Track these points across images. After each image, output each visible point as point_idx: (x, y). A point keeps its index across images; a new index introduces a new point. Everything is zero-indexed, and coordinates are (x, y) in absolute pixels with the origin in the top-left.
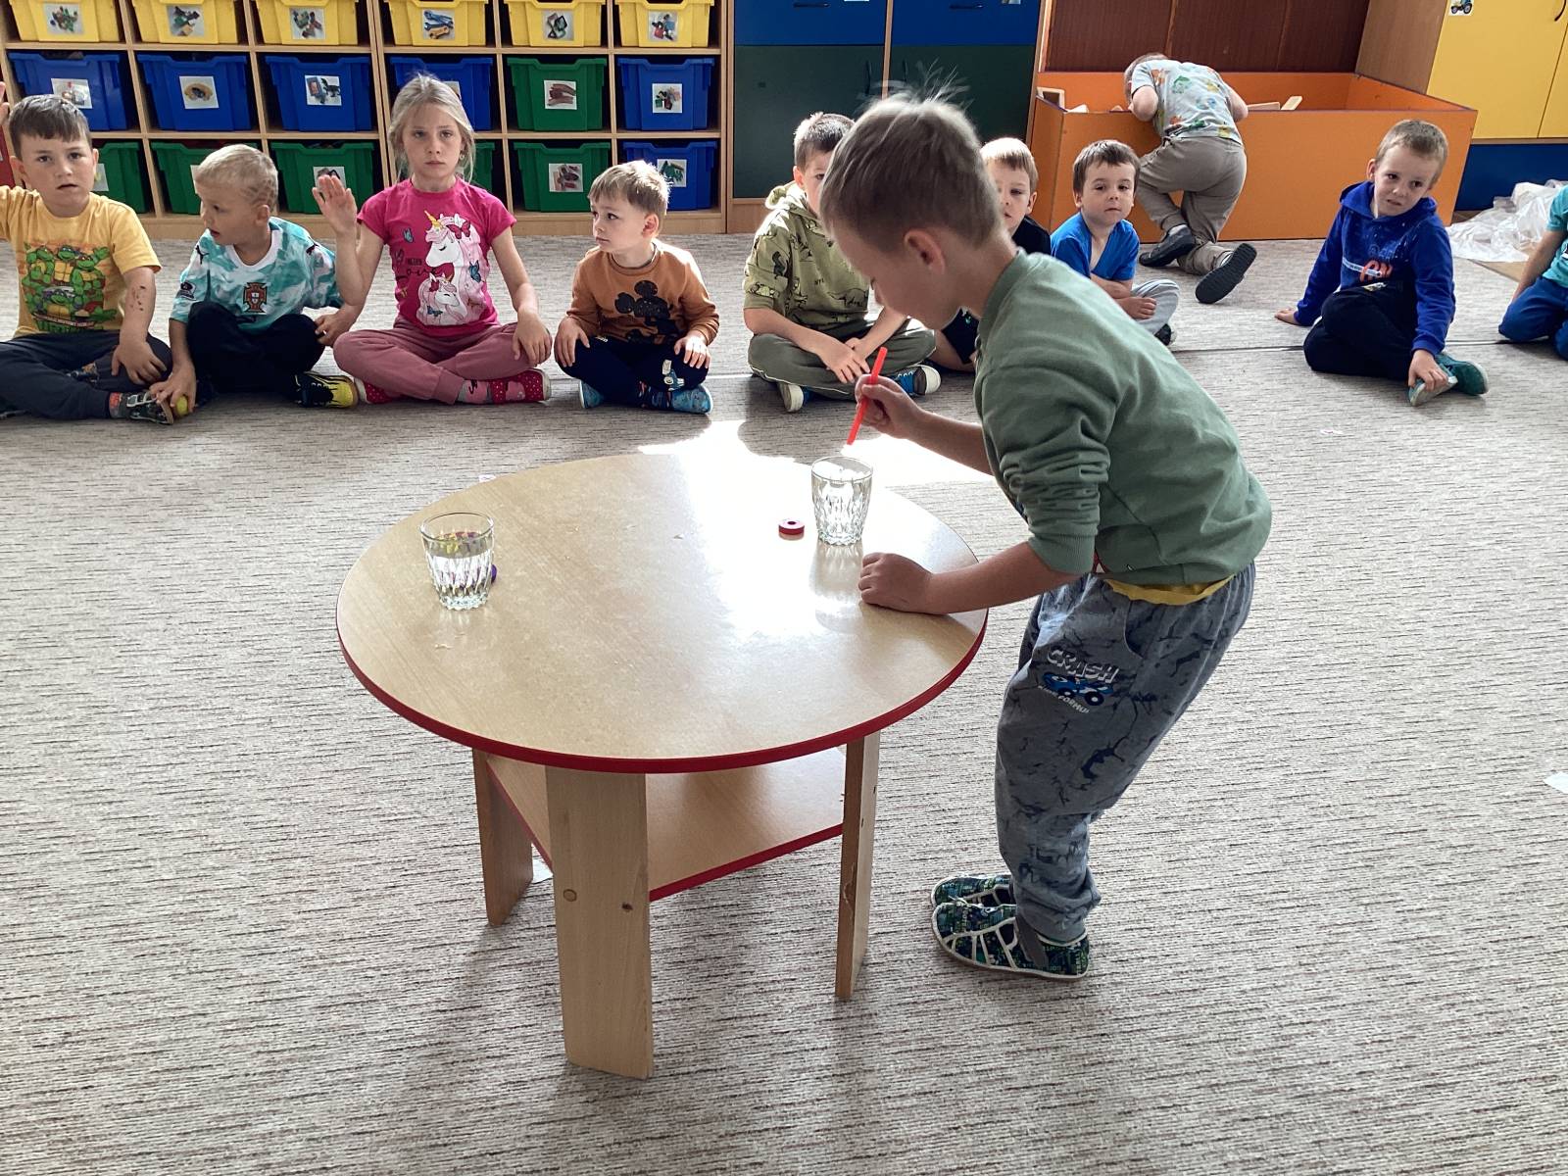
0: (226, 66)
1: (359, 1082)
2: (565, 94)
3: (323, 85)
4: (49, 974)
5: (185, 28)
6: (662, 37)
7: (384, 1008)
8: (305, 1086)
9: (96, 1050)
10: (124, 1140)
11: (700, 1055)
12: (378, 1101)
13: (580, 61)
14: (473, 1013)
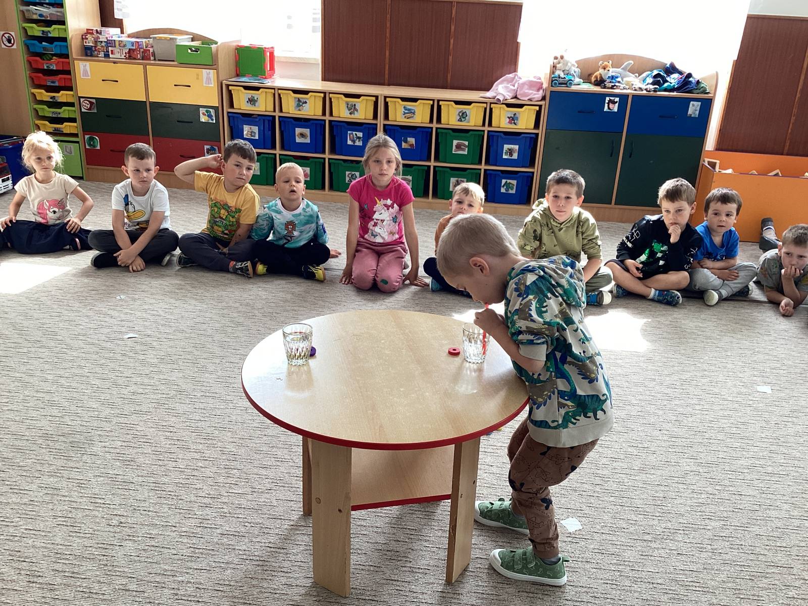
0: (315, 125)
1: (225, 569)
2: (462, 147)
3: (355, 136)
4: (123, 497)
5: (301, 108)
6: (511, 123)
7: (247, 540)
8: (203, 565)
9: (129, 531)
10: (126, 570)
11: (373, 593)
12: (229, 579)
13: (471, 132)
14: (282, 551)
